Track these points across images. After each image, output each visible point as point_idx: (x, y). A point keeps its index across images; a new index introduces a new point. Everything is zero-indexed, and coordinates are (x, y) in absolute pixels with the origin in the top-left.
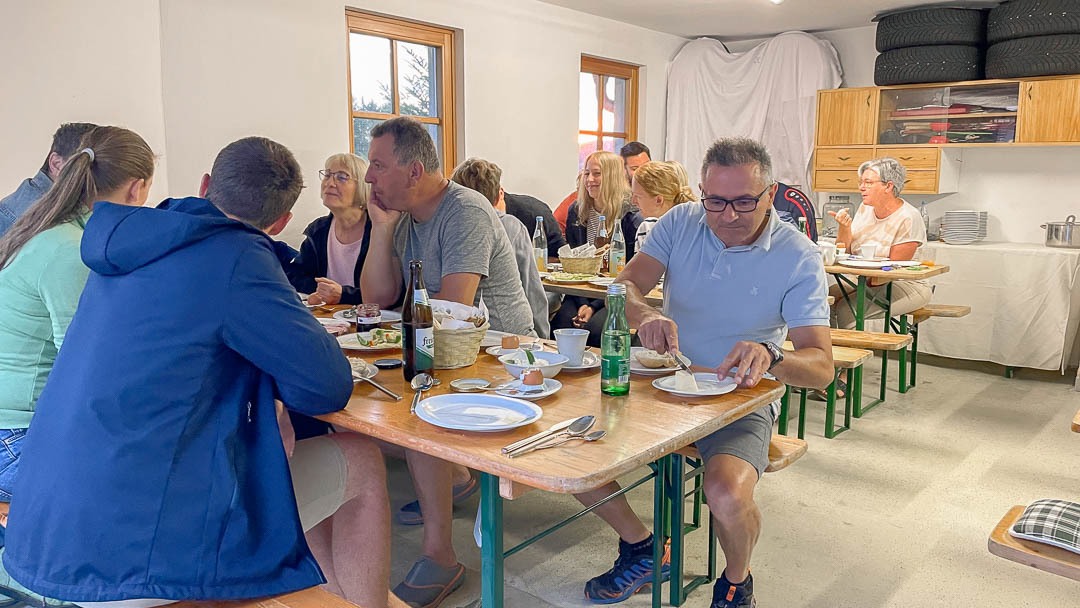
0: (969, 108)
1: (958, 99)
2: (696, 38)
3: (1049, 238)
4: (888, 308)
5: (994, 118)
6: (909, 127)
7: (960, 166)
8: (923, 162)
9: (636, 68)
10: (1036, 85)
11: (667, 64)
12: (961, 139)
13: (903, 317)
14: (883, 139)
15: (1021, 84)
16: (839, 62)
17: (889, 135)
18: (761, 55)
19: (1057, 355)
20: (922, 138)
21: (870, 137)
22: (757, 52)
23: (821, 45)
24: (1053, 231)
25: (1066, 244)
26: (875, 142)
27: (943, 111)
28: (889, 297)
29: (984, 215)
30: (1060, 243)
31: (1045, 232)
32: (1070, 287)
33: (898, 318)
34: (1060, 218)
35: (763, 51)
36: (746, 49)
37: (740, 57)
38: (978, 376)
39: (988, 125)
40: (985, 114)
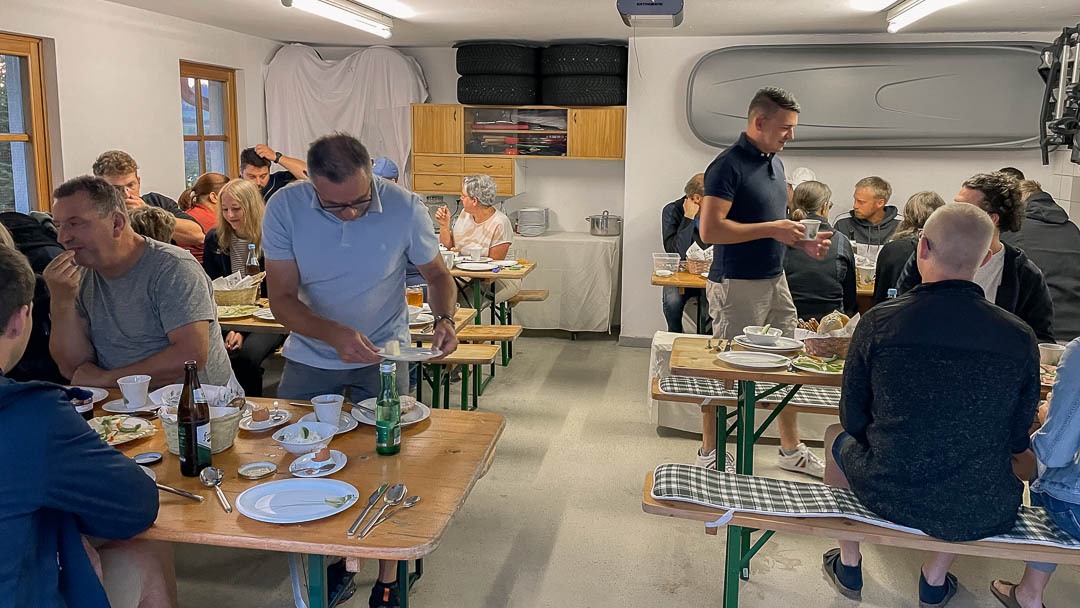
0: (531, 125)
1: (522, 118)
2: (290, 43)
3: (593, 227)
4: (493, 299)
5: (549, 134)
6: (488, 140)
7: (526, 172)
8: (502, 170)
9: (233, 71)
10: (578, 112)
11: (263, 68)
12: (527, 151)
13: (502, 304)
14: (469, 149)
15: (569, 111)
16: (424, 76)
17: (474, 145)
18: (354, 65)
19: (606, 320)
20: (499, 149)
21: (458, 148)
22: (350, 62)
23: (408, 61)
24: (595, 222)
25: (605, 233)
26: (463, 151)
27: (513, 127)
28: (493, 290)
29: (547, 210)
30: (600, 232)
31: (589, 224)
32: (611, 267)
33: (498, 305)
34: (598, 213)
35: (355, 61)
36: (340, 58)
37: (334, 65)
38: (553, 341)
39: (545, 140)
40: (542, 131)
